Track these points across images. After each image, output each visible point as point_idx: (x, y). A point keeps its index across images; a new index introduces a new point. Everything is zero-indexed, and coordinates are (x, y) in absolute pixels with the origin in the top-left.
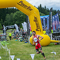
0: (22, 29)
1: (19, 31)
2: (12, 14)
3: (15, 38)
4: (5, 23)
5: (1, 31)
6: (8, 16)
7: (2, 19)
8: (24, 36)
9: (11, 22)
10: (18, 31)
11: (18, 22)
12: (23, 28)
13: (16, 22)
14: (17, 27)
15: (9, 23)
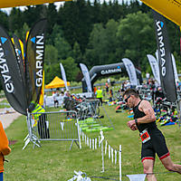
0: (148, 75)
1: (141, 82)
2: (111, 22)
3: (126, 108)
4: (89, 57)
5: (75, 83)
6: (98, 32)
7: (76, 44)
8: (159, 101)
9: (108, 52)
10: (135, 82)
11: (134, 52)
12: (151, 74)
13: (127, 51)
14: (132, 69)
15: (102, 55)
